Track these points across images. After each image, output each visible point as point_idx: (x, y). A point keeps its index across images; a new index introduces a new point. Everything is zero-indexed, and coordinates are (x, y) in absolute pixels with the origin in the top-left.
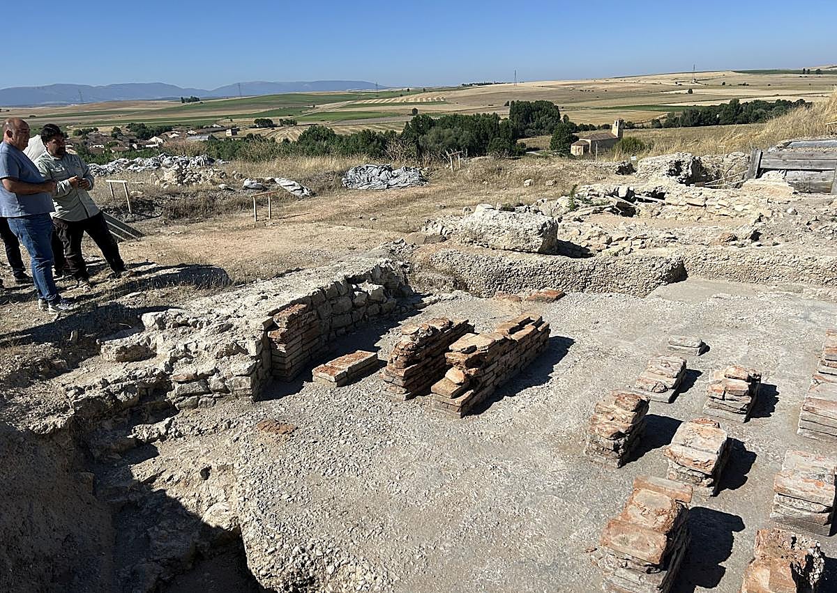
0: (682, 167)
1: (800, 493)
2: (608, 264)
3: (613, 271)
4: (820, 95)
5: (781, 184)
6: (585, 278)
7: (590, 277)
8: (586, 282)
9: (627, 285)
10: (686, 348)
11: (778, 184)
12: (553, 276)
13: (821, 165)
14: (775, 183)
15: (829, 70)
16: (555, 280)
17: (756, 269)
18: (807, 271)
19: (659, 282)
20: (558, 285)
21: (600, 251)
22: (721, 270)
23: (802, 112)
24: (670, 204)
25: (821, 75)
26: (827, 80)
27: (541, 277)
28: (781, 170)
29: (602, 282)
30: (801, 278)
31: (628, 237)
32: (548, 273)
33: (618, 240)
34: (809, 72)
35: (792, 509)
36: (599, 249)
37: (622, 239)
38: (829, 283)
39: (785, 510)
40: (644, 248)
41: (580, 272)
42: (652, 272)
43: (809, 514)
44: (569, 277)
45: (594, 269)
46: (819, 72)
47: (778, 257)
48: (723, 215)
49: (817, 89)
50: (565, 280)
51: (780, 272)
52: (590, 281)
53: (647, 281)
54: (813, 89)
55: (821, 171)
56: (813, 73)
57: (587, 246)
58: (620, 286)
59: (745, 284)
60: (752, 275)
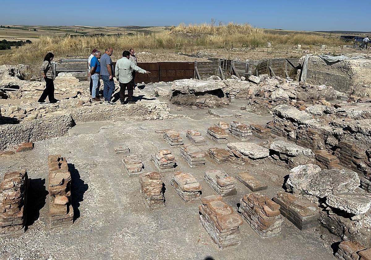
0: (14, 72)
1: (228, 183)
2: (40, 124)
3: (44, 127)
4: (13, 38)
5: (72, 78)
6: (30, 134)
7: (32, 132)
8: (30, 136)
9: (52, 132)
10: (123, 151)
11: (71, 78)
12: (11, 136)
13: (82, 69)
14: (70, 78)
15: (14, 27)
16: (12, 138)
17: (105, 114)
18: (123, 112)
19: (68, 128)
20: (15, 141)
21: (23, 118)
22: (90, 117)
23: (28, 46)
24: (26, 91)
25: (10, 29)
26: (14, 31)
27: (3, 138)
28: (65, 72)
29: (39, 134)
30: (122, 115)
31: (36, 109)
32: (7, 135)
33: (30, 111)
34: (4, 27)
35: (227, 190)
36: (22, 117)
37: (32, 110)
38: (132, 115)
39: (225, 191)
40: (47, 113)
41: (26, 130)
42: (64, 123)
43: (231, 189)
44: (20, 134)
45: (33, 128)
46: (9, 27)
47: (112, 108)
48: (57, 93)
49: (10, 35)
50: (18, 137)
51: (114, 114)
52: (32, 135)
53: (62, 128)
54: (8, 35)
55: (82, 72)
56: (6, 28)
57: (14, 116)
58: (48, 134)
59: (101, 121)
60: (103, 117)
